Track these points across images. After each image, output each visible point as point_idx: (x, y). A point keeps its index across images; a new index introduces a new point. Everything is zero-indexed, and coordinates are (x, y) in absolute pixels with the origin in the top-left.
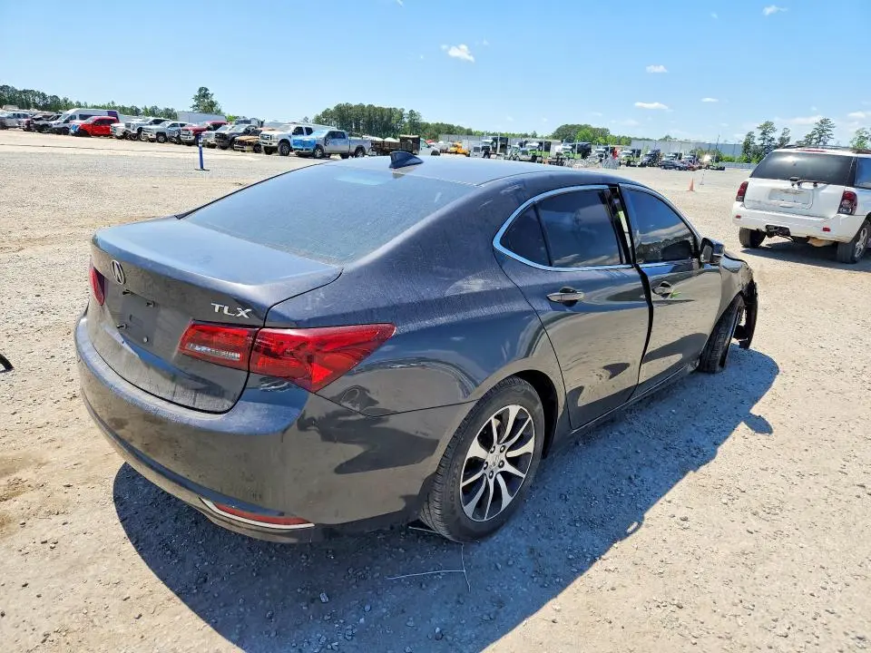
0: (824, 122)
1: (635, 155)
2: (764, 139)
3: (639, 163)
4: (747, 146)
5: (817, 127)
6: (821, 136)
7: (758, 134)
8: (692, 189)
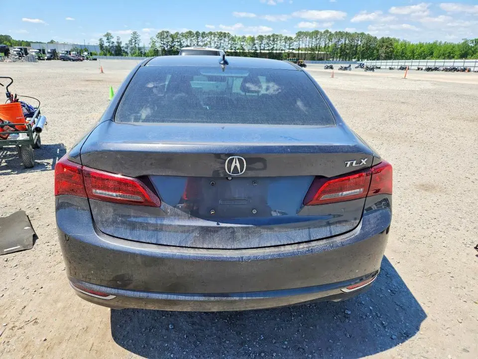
0: (135, 33)
1: (41, 52)
2: (109, 42)
3: (46, 58)
4: (101, 46)
5: (132, 35)
6: (135, 41)
7: (105, 39)
8: (102, 72)
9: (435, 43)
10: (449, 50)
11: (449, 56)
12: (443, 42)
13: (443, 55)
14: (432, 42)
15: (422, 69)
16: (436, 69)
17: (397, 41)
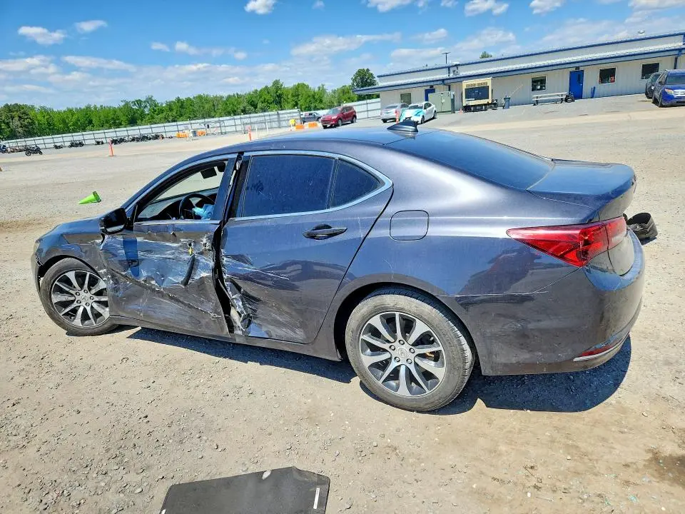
9: (88, 108)
10: (111, 116)
11: (114, 123)
12: (99, 106)
13: (107, 122)
14: (83, 107)
15: (103, 143)
16: (122, 140)
17: (32, 108)
